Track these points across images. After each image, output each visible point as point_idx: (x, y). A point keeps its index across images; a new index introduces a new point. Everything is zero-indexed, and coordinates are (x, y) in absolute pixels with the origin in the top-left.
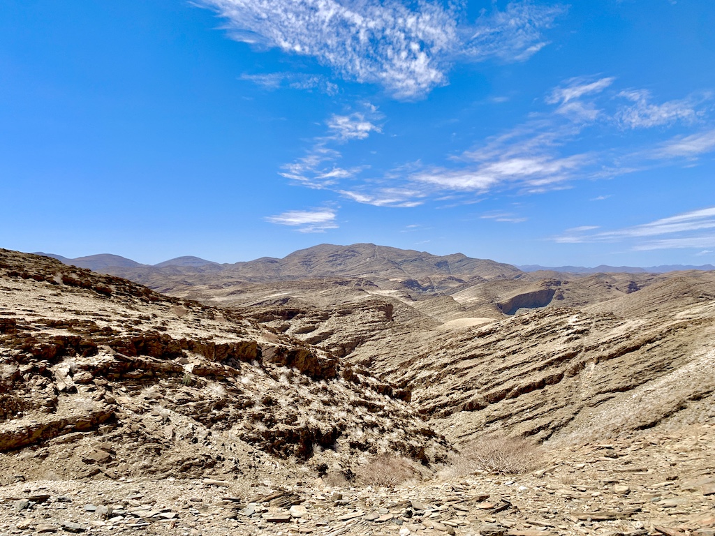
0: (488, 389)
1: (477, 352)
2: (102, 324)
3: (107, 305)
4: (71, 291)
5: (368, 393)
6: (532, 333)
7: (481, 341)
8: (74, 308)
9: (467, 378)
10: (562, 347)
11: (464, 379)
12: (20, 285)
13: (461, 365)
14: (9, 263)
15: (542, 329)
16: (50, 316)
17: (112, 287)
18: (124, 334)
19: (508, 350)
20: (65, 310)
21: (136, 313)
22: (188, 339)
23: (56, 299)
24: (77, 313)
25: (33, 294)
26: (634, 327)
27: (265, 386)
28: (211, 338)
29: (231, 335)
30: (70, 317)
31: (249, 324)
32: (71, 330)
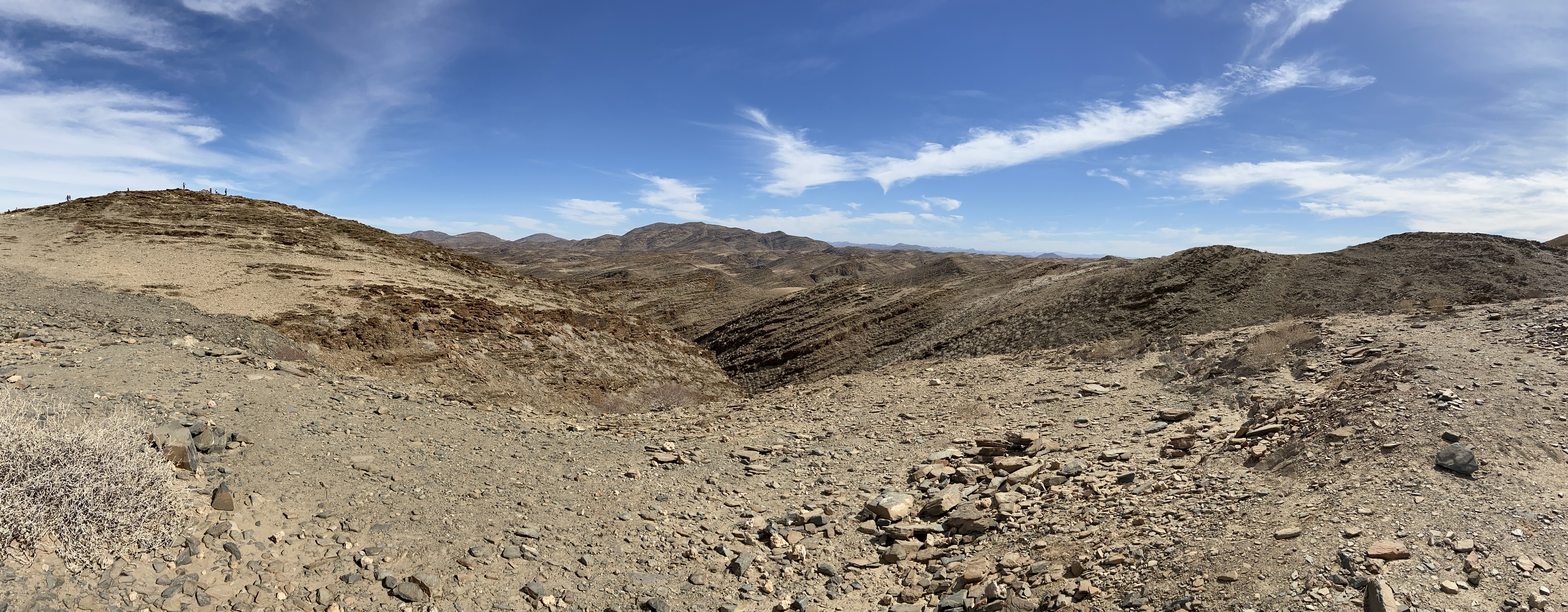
0: (788, 347)
1: (779, 317)
2: (448, 292)
3: (457, 278)
4: (436, 267)
5: (673, 354)
6: (827, 300)
7: (785, 308)
8: (434, 279)
9: (772, 338)
10: (850, 311)
11: (768, 340)
12: (402, 261)
13: (766, 328)
14: (398, 245)
15: (836, 297)
16: (416, 285)
17: (465, 264)
18: (461, 300)
19: (807, 315)
20: (427, 280)
21: (477, 284)
22: (510, 305)
23: (424, 272)
24: (435, 283)
25: (408, 269)
26: (907, 293)
27: (575, 345)
28: (532, 305)
29: (549, 304)
30: (427, 285)
31: (572, 294)
32: (426, 295)
